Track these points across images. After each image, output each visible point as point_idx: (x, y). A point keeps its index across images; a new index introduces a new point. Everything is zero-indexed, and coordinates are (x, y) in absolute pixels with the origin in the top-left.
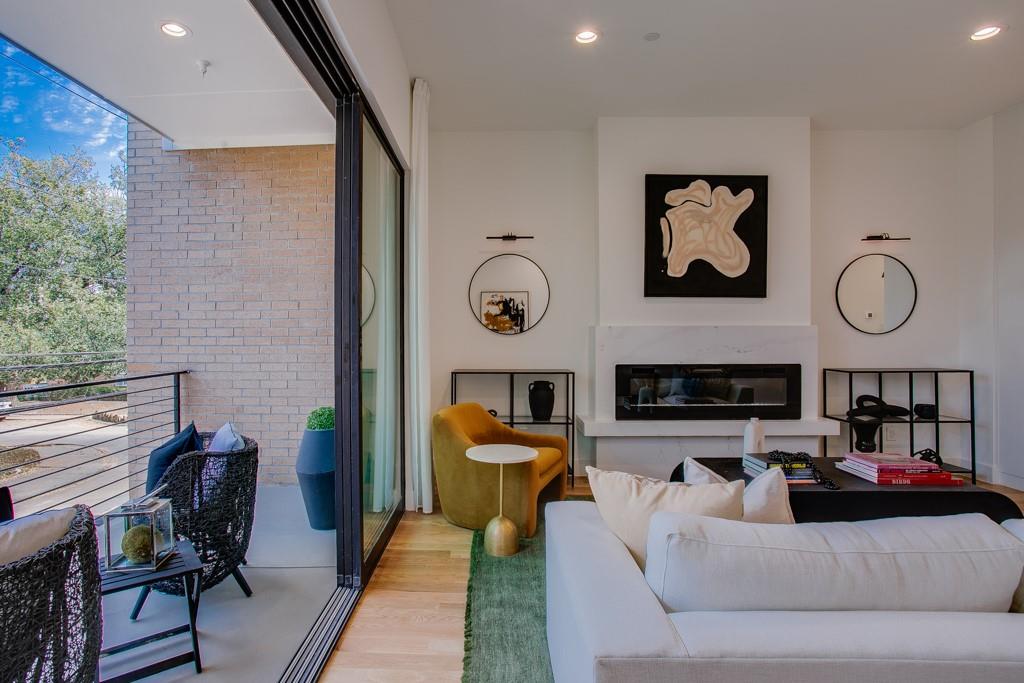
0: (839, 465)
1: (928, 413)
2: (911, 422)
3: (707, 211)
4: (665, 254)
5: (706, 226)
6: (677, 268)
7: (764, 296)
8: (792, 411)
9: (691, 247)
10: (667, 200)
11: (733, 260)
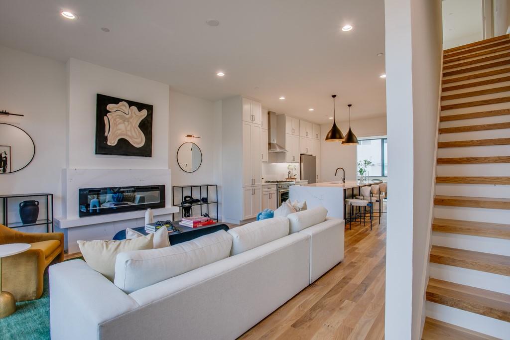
0: (180, 223)
1: (205, 200)
2: (201, 204)
3: (127, 116)
4: (106, 134)
5: (126, 123)
6: (112, 141)
7: (151, 156)
8: (162, 205)
9: (119, 132)
10: (108, 108)
11: (137, 140)
